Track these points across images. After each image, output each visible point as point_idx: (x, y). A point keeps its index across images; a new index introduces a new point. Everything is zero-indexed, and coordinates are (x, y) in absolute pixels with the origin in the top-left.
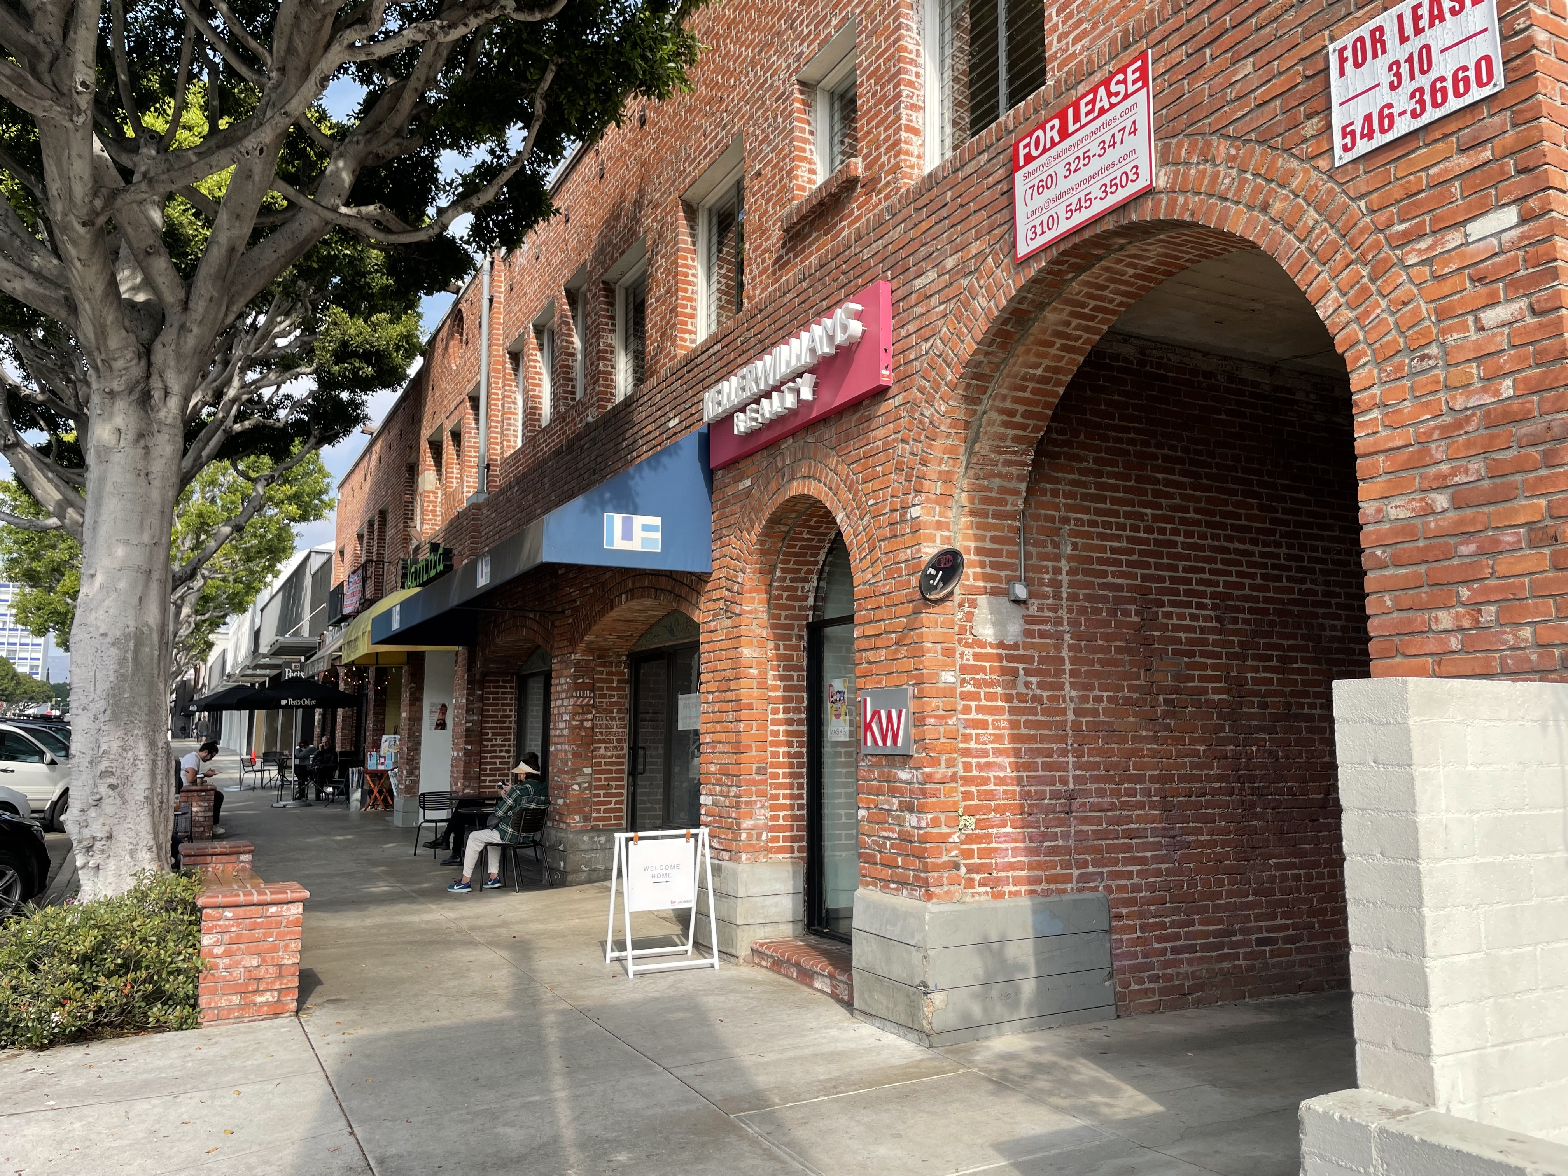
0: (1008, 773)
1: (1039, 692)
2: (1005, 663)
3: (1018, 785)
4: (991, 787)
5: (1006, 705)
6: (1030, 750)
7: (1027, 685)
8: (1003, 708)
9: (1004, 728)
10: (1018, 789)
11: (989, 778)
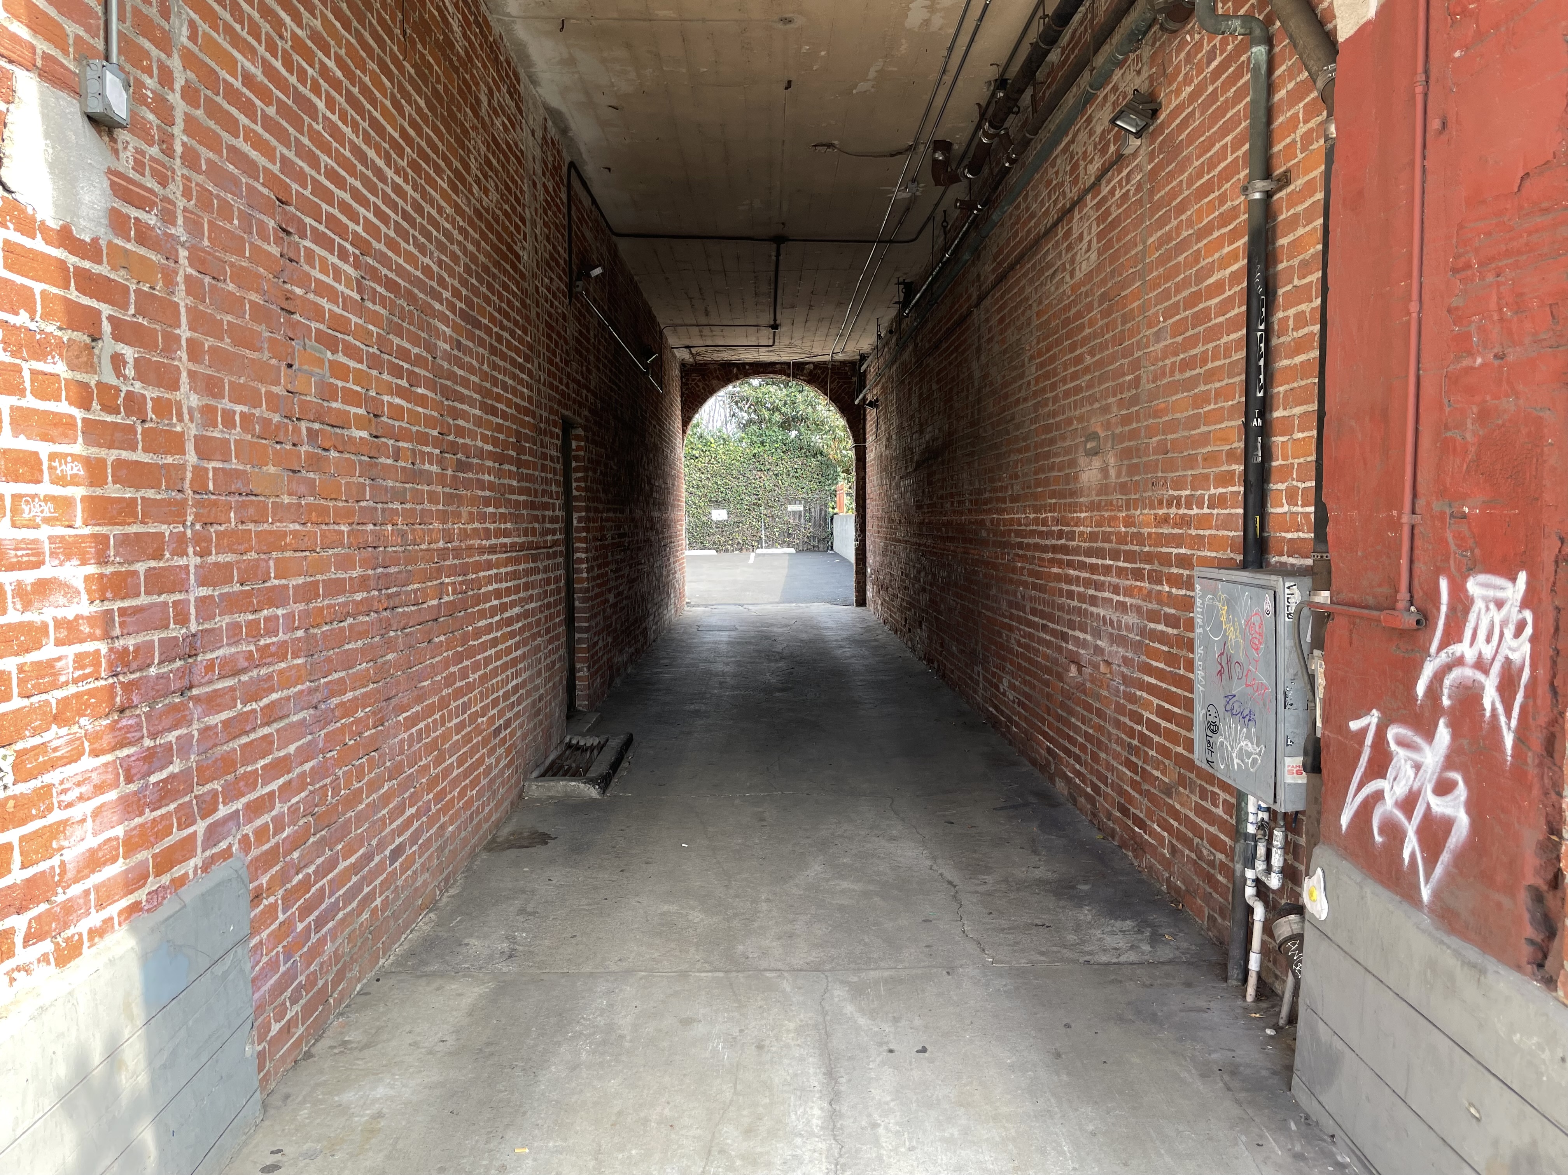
0: (84, 607)
1: (138, 387)
2: (73, 294)
3: (107, 636)
4: (48, 652)
5: (78, 414)
6: (125, 541)
7: (117, 361)
8: (70, 423)
9: (74, 481)
10: (103, 647)
11: (43, 629)
